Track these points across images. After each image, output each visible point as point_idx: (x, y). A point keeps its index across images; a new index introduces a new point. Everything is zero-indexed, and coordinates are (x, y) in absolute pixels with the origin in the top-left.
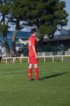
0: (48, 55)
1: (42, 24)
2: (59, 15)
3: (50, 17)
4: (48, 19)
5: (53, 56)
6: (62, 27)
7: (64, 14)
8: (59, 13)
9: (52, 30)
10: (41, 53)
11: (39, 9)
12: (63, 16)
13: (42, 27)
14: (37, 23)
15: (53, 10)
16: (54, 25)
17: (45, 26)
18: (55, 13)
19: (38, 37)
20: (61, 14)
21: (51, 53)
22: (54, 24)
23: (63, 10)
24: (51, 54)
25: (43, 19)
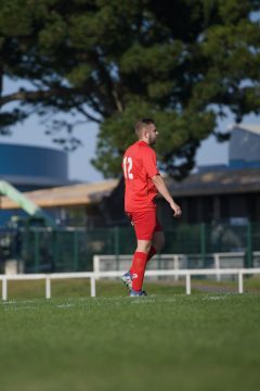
0: (159, 268)
1: (127, 96)
2: (223, 49)
3: (174, 54)
4: (163, 68)
5: (188, 273)
6: (239, 121)
7: (252, 49)
8: (223, 37)
9: (185, 127)
10: (121, 257)
11: (115, 8)
12: (244, 59)
13: (128, 110)
14: (103, 90)
15: (195, 16)
16: (195, 100)
17: (144, 105)
18: (201, 38)
19: (106, 166)
20: (233, 48)
21: (176, 257)
22: (195, 94)
23: (249, 22)
24: (176, 263)
25: (135, 65)
